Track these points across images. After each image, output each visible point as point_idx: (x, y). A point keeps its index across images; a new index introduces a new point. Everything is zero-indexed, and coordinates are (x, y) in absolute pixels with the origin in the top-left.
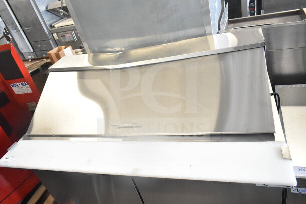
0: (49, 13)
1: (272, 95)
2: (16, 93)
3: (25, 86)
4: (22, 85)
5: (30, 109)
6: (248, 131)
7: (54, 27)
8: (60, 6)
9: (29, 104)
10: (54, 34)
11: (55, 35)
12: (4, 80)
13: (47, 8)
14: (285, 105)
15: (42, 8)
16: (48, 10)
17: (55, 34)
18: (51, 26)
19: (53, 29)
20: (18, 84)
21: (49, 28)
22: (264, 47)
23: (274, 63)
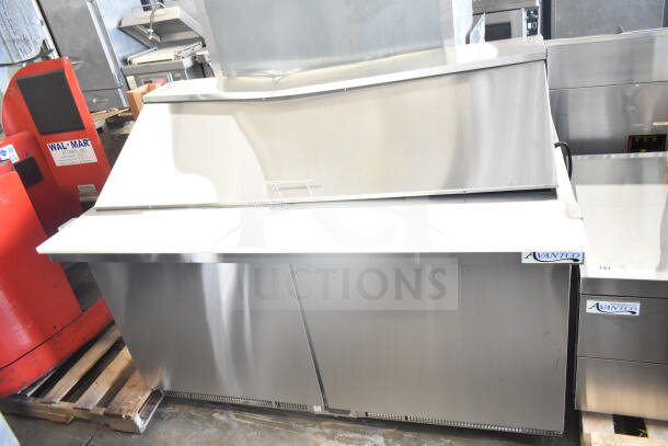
0: (123, 35)
1: (556, 145)
2: (58, 164)
3: (78, 149)
4: (74, 145)
5: (81, 199)
6: (511, 184)
7: (130, 63)
8: (148, 21)
9: (82, 188)
10: (128, 78)
11: (131, 79)
12: (38, 135)
13: (120, 24)
14: (583, 183)
15: (111, 25)
16: (121, 29)
17: (132, 77)
18: (125, 62)
19: (129, 66)
20: (65, 143)
21: (120, 65)
22: (545, 60)
23: (566, 115)
